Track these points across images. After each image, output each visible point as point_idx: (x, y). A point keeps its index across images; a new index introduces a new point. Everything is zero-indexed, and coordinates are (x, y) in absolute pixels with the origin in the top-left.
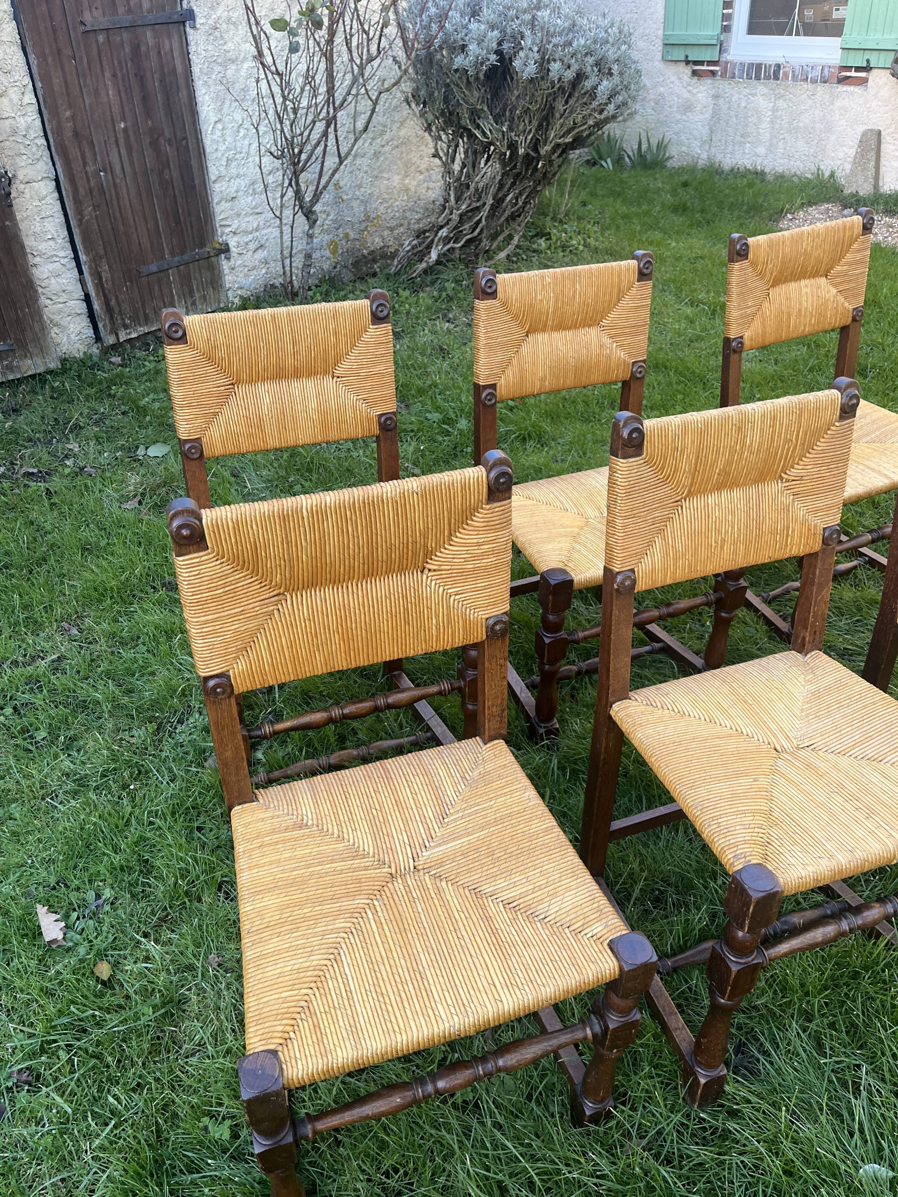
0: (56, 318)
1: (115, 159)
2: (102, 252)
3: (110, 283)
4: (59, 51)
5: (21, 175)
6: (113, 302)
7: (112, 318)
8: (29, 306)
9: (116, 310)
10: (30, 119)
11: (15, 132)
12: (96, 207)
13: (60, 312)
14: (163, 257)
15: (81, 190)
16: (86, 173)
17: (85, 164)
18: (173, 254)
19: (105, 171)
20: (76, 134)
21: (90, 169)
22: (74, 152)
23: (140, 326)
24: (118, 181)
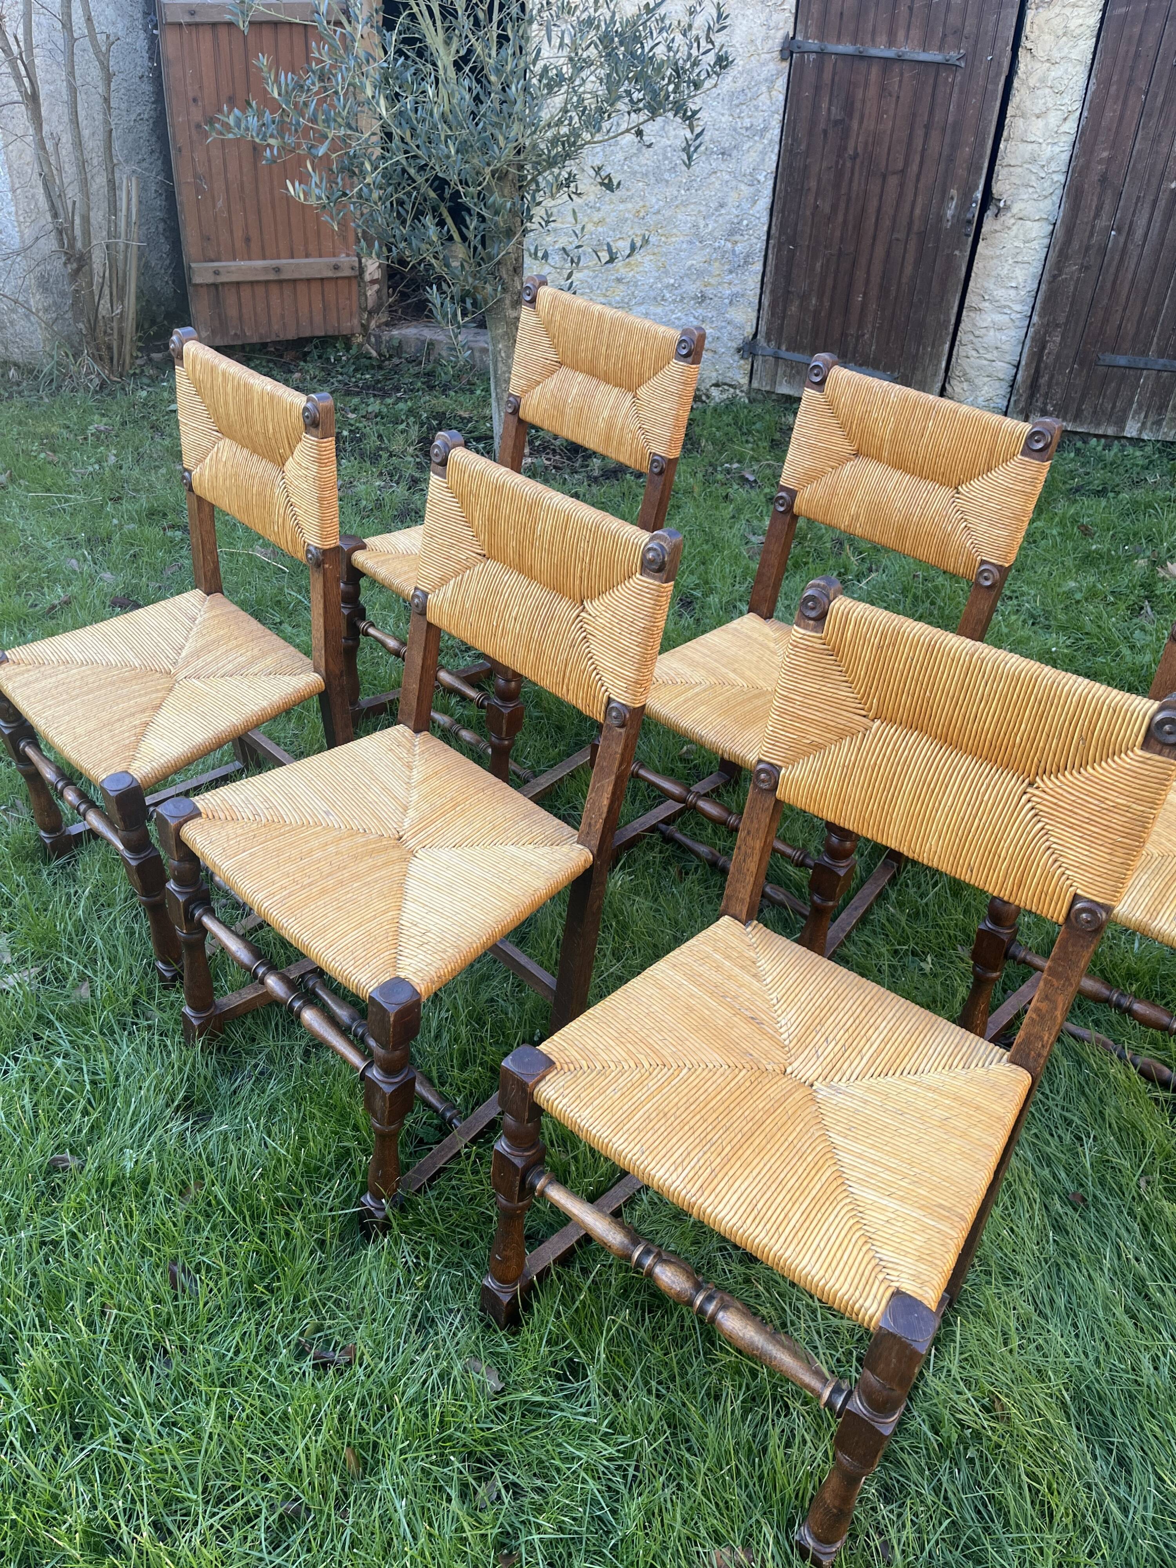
0: (972, 373)
1: (1141, 222)
2: (1062, 320)
3: (1052, 357)
4: (1130, 82)
5: (1015, 209)
6: (1044, 380)
7: (1032, 396)
8: (933, 347)
9: (1043, 390)
10: (1057, 149)
11: (1034, 160)
12: (1084, 268)
13: (980, 368)
14: (1144, 353)
15: (1076, 245)
16: (1093, 226)
17: (1097, 216)
18: (1161, 354)
19: (1119, 231)
20: (1104, 179)
21: (1103, 222)
22: (1091, 200)
23: (1064, 419)
24: (1131, 247)
